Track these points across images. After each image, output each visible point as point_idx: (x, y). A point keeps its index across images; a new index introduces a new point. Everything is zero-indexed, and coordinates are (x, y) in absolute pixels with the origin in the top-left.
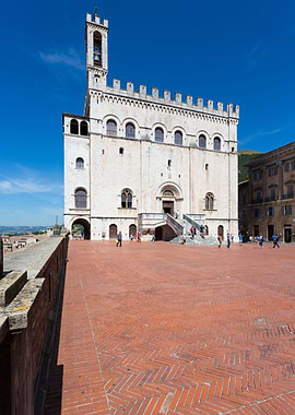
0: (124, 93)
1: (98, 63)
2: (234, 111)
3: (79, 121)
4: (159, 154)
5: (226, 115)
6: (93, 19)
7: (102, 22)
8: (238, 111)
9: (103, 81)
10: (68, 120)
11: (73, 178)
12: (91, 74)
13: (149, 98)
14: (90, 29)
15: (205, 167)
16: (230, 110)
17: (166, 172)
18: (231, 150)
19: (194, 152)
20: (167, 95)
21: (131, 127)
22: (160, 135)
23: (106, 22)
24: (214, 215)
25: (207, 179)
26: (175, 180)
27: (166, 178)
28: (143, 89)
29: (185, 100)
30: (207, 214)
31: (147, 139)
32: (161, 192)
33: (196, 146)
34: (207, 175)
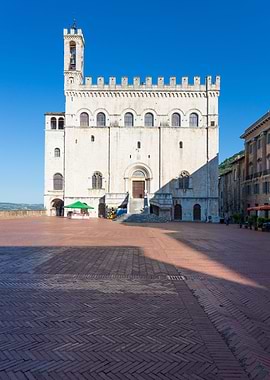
0: (95, 87)
1: (73, 66)
2: (213, 82)
3: (57, 117)
5: (203, 88)
6: (69, 32)
7: (76, 32)
8: (218, 81)
9: (78, 80)
10: (48, 119)
11: (52, 166)
12: (67, 77)
13: (118, 87)
14: (67, 42)
15: (179, 145)
16: (209, 82)
17: (135, 154)
18: (210, 124)
19: (165, 131)
20: (137, 81)
21: (101, 117)
22: (130, 118)
23: (80, 31)
24: (189, 194)
25: (181, 157)
26: (144, 161)
27: (134, 160)
28: (113, 81)
29: (155, 82)
30: (181, 193)
31: (116, 125)
32: (130, 173)
33: (167, 125)
34: (181, 153)
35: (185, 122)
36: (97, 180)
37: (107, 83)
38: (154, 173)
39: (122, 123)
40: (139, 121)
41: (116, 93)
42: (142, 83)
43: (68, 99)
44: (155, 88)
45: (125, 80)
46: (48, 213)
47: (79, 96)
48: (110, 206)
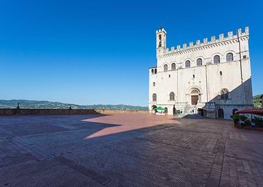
0: (170, 52)
1: (160, 46)
2: (243, 32)
3: (154, 69)
4: (188, 73)
5: (236, 37)
6: (158, 31)
7: (161, 30)
8: (247, 30)
9: (162, 50)
10: (150, 70)
11: (152, 91)
12: (157, 51)
13: (181, 49)
14: (157, 35)
15: (219, 74)
16: (240, 33)
17: (191, 81)
18: (242, 58)
19: (210, 67)
20: (191, 44)
21: (174, 65)
22: (188, 64)
23: (163, 30)
24: (228, 102)
25: (221, 80)
26: (197, 85)
27: (191, 84)
28: (178, 47)
29: (202, 42)
30: (222, 102)
31: (181, 68)
32: (189, 92)
33: (210, 63)
34: (221, 78)
35: (223, 59)
36: (172, 96)
37: (176, 49)
38: (203, 91)
39: (184, 67)
40: (194, 64)
41: (181, 52)
42: (194, 44)
43: (158, 60)
44: (202, 45)
45: (185, 45)
46: (150, 112)
47: (163, 57)
48: (177, 109)
